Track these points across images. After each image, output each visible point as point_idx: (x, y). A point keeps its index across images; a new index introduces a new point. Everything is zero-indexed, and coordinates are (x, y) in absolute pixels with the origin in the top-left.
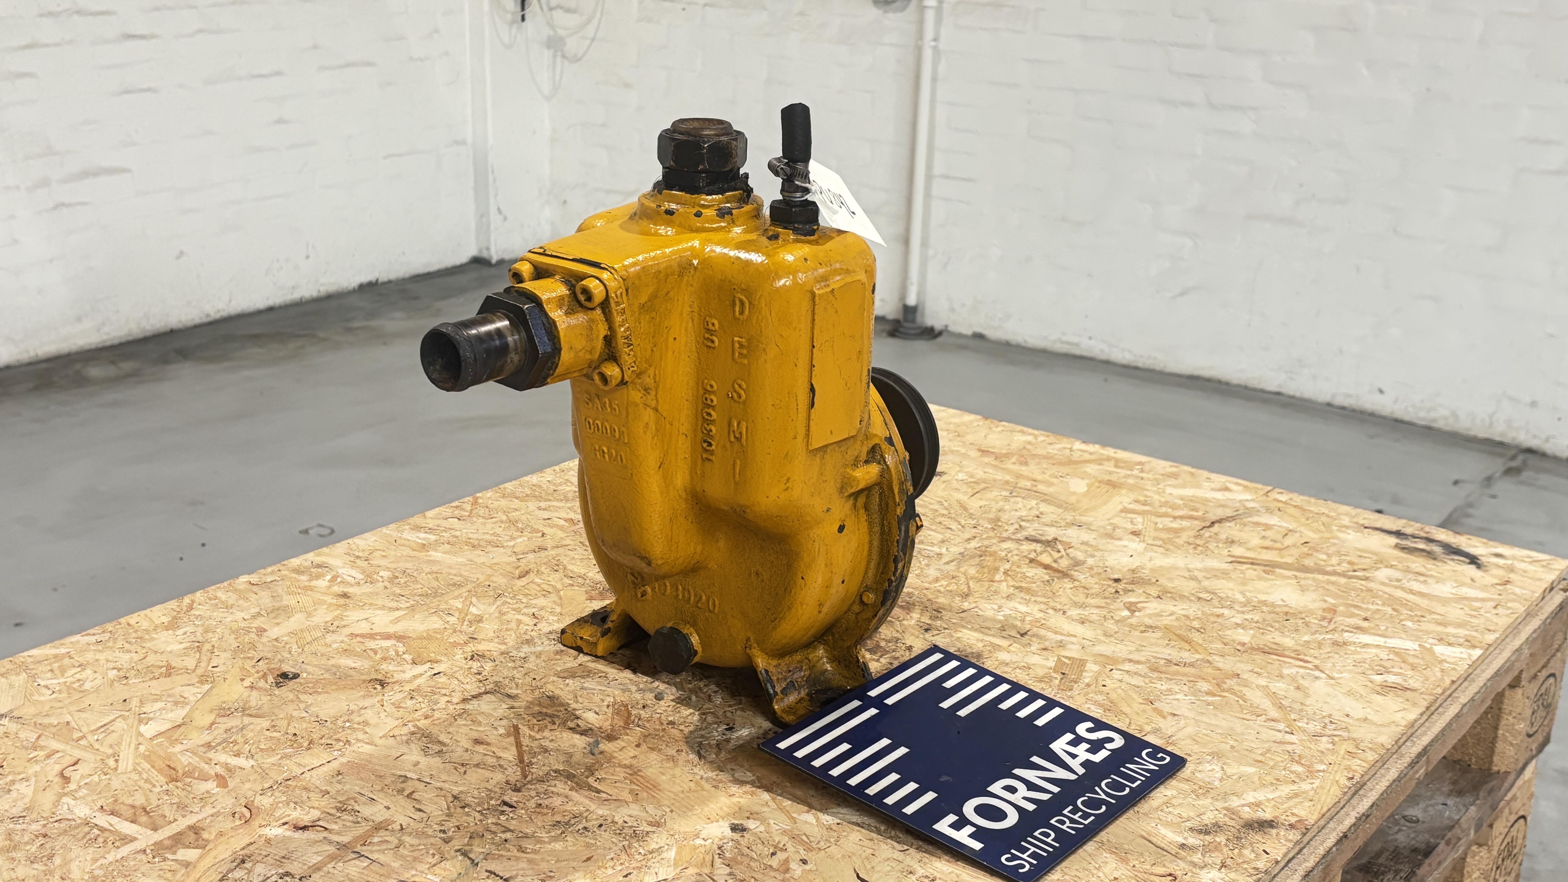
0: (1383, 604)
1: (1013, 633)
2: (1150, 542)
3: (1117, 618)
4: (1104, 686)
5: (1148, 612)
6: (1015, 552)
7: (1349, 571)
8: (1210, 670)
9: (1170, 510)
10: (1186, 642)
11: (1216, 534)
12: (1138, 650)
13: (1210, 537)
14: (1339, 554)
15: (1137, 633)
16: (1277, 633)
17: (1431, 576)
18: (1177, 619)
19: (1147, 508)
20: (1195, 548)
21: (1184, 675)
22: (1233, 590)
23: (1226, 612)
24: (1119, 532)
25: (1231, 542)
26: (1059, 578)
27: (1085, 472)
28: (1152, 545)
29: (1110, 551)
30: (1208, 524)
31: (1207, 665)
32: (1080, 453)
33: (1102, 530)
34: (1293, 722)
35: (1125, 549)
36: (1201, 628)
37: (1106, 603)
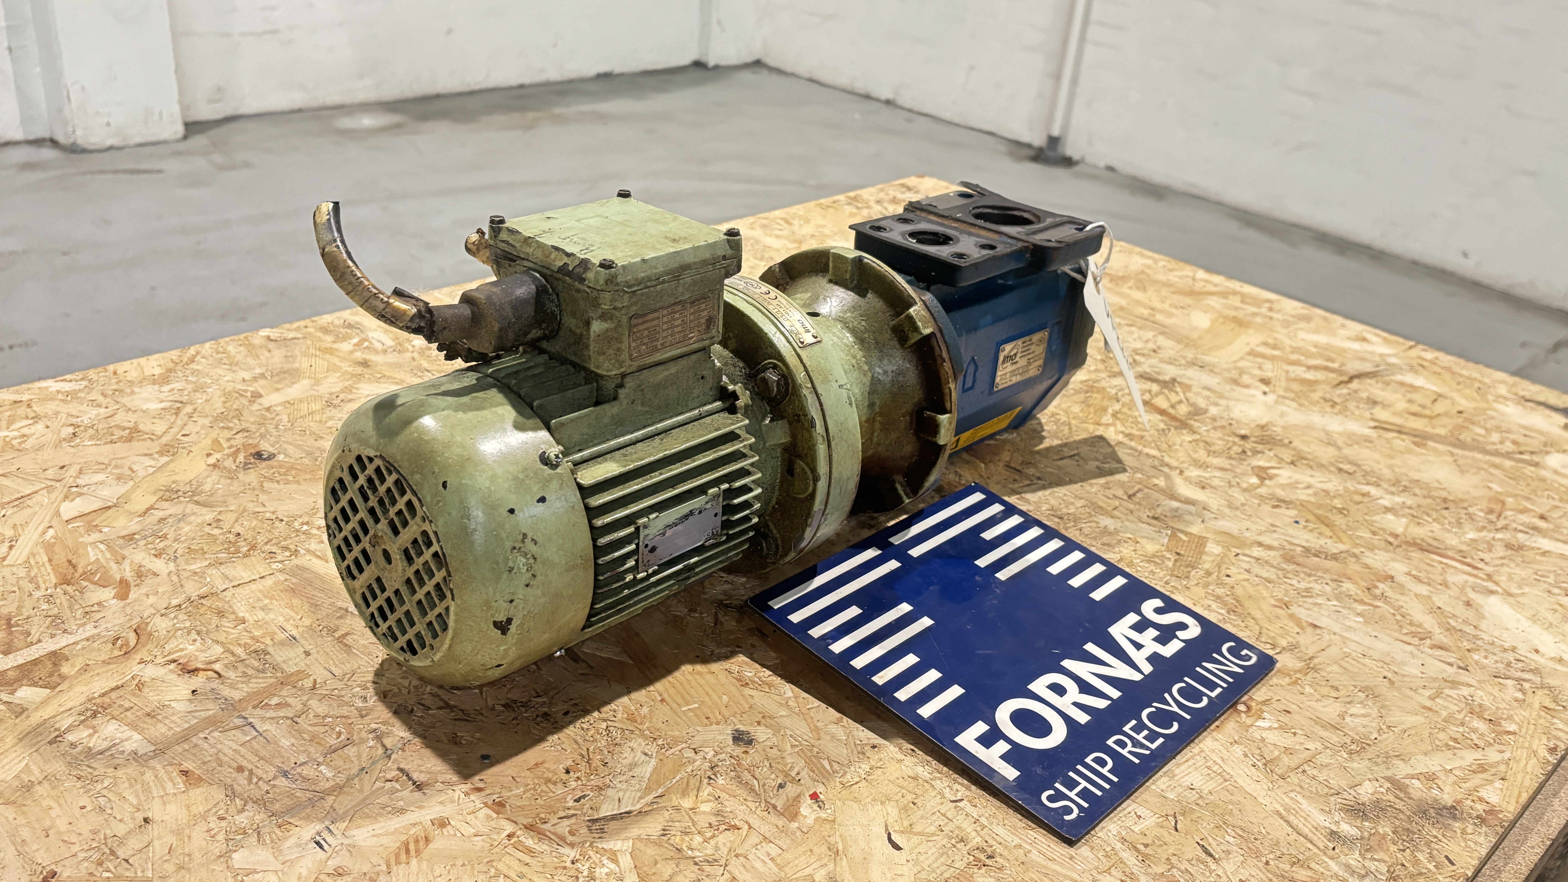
0: (1561, 500)
1: (1120, 493)
2: (1282, 393)
3: (1244, 485)
4: (1228, 576)
5: (1282, 481)
6: (1127, 391)
7: (1513, 453)
8: (1357, 567)
9: (1302, 358)
10: (1327, 525)
11: (1356, 391)
12: (1269, 531)
13: (1349, 394)
14: (1498, 429)
15: (1267, 508)
16: (1435, 524)
18: (1315, 494)
19: (1276, 353)
20: (1332, 406)
21: (1326, 571)
22: (1378, 463)
23: (1373, 491)
24: (1246, 379)
25: (1373, 402)
26: (1176, 428)
27: (1208, 305)
28: (1283, 397)
29: (1237, 400)
30: (1346, 378)
31: (1354, 560)
32: (1203, 283)
33: (1226, 374)
34: (1466, 653)
35: (1252, 399)
36: (1344, 509)
37: (1231, 464)
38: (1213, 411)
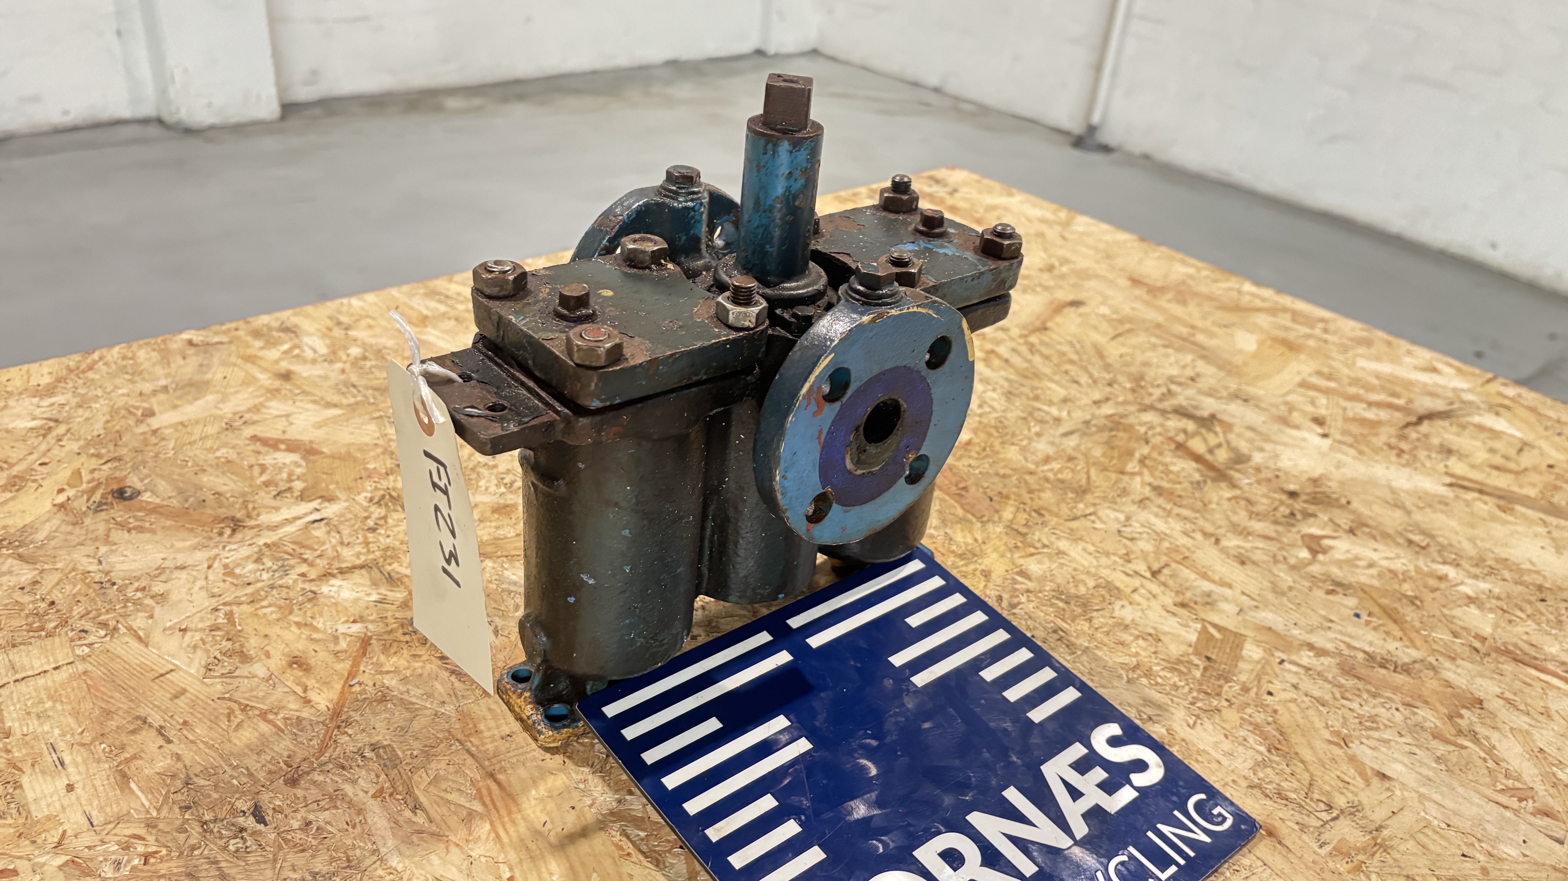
1: (1142, 568)
2: (1338, 437)
3: (1292, 561)
4: (1270, 693)
5: (1338, 555)
6: (1158, 430)
8: (1434, 684)
9: (1362, 392)
10: (1395, 621)
11: (1426, 436)
12: (1321, 627)
13: (1418, 440)
15: (1320, 594)
16: (1529, 622)
18: (1380, 576)
19: (1332, 385)
20: (1399, 455)
21: (1396, 689)
22: (1457, 533)
23: (1451, 572)
24: (1296, 417)
25: (1448, 451)
26: (1214, 480)
27: (1255, 324)
28: (1340, 442)
29: (1286, 444)
30: (1413, 419)
31: (1431, 673)
32: (1250, 298)
33: (1274, 410)
35: (1303, 444)
36: (1416, 597)
37: (1276, 531)
38: (1258, 458)
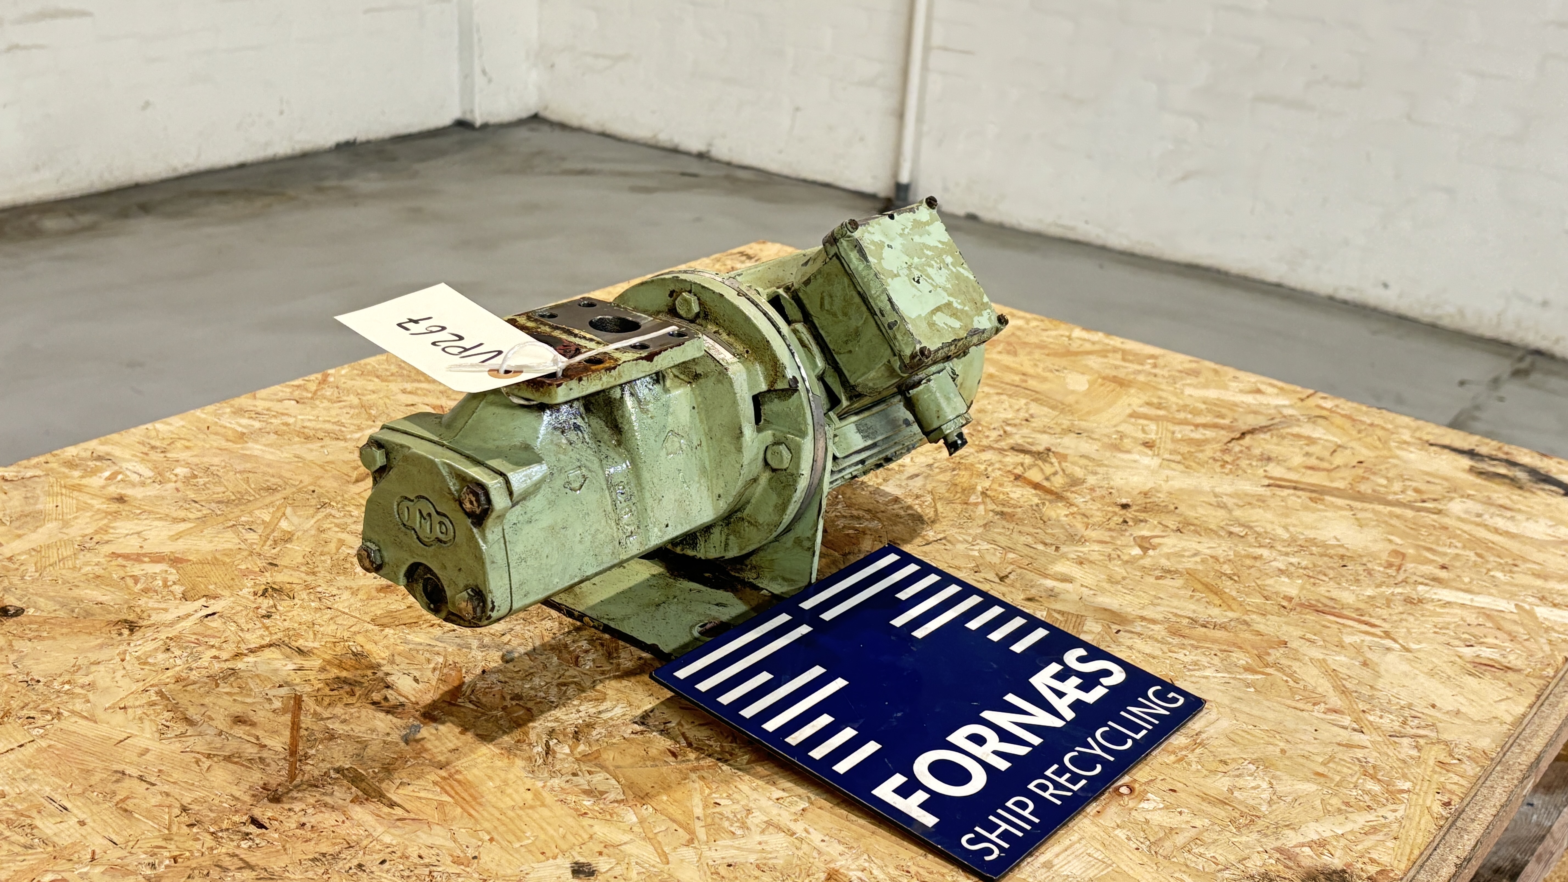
0: (1464, 547)
2: (1167, 456)
3: (1126, 558)
5: (1166, 550)
6: (997, 466)
7: (1415, 502)
8: (1248, 635)
9: (1190, 416)
10: (1216, 594)
11: (1248, 448)
12: (1153, 604)
13: (1241, 452)
14: (1401, 477)
15: (1152, 580)
16: (1331, 583)
17: (1519, 511)
18: (1203, 561)
19: (1161, 413)
20: (1222, 466)
21: (1214, 641)
22: (1272, 523)
23: (1265, 552)
24: (1127, 443)
25: (1267, 459)
26: (1052, 502)
27: (1086, 366)
28: (1169, 460)
29: (1117, 467)
30: (1237, 435)
31: (1244, 627)
32: (1080, 342)
33: (1106, 440)
34: (1361, 715)
35: (1134, 465)
36: (1234, 574)
37: (1111, 537)
38: (1091, 480)
